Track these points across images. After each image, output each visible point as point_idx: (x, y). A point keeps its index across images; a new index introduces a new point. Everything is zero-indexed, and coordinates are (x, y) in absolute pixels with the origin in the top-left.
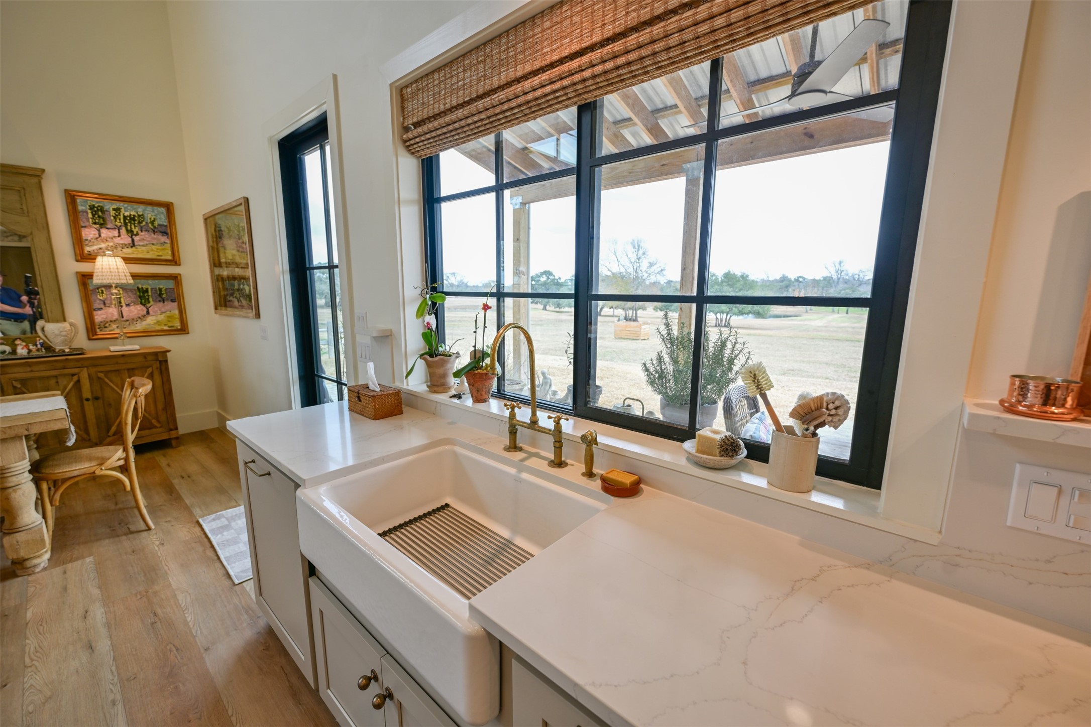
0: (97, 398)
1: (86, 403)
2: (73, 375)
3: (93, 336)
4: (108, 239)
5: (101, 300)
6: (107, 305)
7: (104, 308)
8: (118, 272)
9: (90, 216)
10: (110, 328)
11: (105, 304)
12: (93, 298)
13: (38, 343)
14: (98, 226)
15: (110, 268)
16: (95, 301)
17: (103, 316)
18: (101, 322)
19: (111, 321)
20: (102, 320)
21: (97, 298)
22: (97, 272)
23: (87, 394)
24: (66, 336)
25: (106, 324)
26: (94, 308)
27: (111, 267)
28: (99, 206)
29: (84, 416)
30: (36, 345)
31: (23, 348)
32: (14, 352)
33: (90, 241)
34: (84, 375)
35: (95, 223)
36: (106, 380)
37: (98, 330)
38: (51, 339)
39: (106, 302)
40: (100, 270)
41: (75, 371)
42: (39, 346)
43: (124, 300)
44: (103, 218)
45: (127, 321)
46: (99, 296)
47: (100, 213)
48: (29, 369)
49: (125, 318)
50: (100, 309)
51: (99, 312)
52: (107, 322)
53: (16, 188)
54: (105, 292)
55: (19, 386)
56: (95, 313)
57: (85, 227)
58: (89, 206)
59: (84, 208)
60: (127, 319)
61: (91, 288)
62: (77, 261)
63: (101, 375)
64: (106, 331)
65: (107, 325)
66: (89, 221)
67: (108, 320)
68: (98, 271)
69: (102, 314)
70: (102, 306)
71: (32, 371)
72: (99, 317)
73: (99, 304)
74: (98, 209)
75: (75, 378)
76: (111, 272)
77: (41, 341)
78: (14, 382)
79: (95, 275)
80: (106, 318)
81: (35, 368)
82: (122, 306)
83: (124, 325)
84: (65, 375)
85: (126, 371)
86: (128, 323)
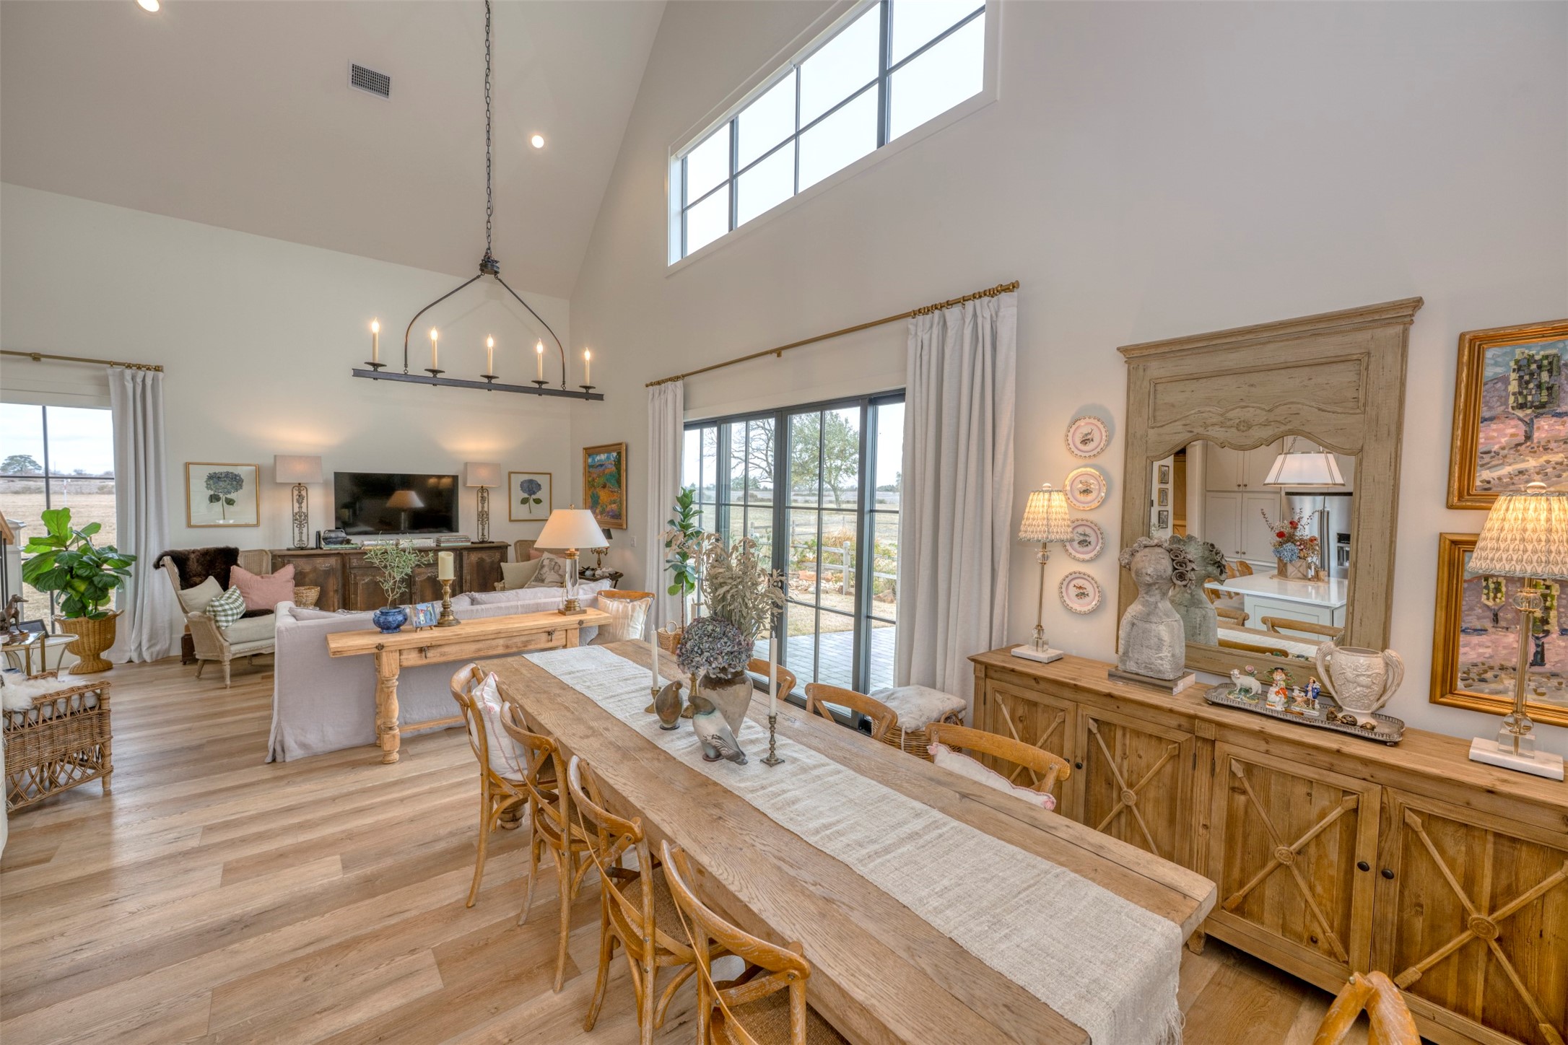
0: (1387, 875)
1: (1358, 872)
2: (1346, 792)
3: (1442, 696)
4: (1552, 445)
5: (1488, 607)
6: (1503, 624)
7: (1491, 630)
8: (1548, 541)
9: (1514, 387)
10: (1494, 686)
11: (1496, 619)
12: (1467, 600)
13: (1310, 688)
14: (1529, 411)
15: (1525, 530)
16: (1471, 609)
17: (1481, 650)
18: (1475, 665)
19: (1502, 668)
20: (1479, 660)
21: (1479, 602)
22: (1485, 539)
23: (1365, 852)
24: (1368, 687)
25: (1485, 672)
26: (1464, 626)
27: (1530, 526)
28: (1546, 357)
29: (1348, 901)
30: (1306, 692)
31: (1277, 693)
32: (1263, 696)
33: (1497, 454)
34: (1372, 801)
35: (1522, 406)
36: (1424, 835)
37: (1460, 684)
38: (1337, 687)
39: (1501, 614)
40: (1495, 534)
41: (1354, 784)
42: (1310, 694)
43: (1559, 617)
44: (1550, 389)
45: (1554, 675)
46: (1484, 597)
47: (1545, 376)
48: (1263, 747)
49: (1548, 667)
50: (1482, 631)
51: (1475, 639)
52: (1492, 668)
53: (1355, 357)
54: (1504, 589)
55: (1240, 774)
56: (1463, 639)
57: (1491, 419)
58: (1517, 362)
59: (1499, 370)
60: (1554, 670)
61: (1467, 576)
62: (1450, 507)
63: (1415, 821)
64: (1482, 692)
65: (1489, 675)
66: (1506, 403)
67: (1496, 663)
68: (1489, 535)
69: (1480, 645)
70: (1488, 624)
71: (1267, 752)
72: (1471, 651)
73: (1479, 618)
74: (1540, 367)
75: (1350, 802)
76: (1523, 540)
77: (1317, 685)
78: (1233, 761)
79: (1480, 544)
80: (1491, 657)
81: (1274, 748)
82: (1547, 633)
83: (1540, 685)
84: (1329, 787)
85: (1490, 838)
86: (1554, 682)
